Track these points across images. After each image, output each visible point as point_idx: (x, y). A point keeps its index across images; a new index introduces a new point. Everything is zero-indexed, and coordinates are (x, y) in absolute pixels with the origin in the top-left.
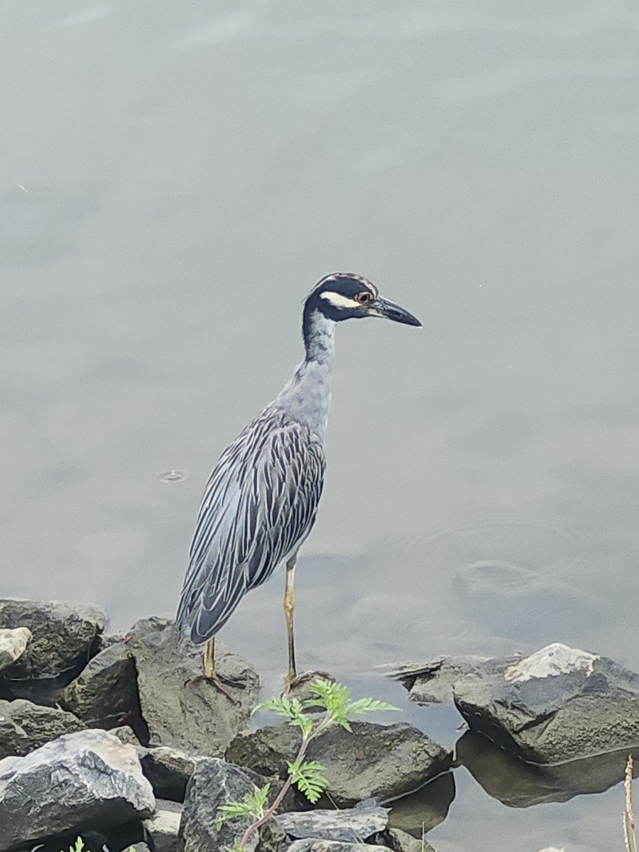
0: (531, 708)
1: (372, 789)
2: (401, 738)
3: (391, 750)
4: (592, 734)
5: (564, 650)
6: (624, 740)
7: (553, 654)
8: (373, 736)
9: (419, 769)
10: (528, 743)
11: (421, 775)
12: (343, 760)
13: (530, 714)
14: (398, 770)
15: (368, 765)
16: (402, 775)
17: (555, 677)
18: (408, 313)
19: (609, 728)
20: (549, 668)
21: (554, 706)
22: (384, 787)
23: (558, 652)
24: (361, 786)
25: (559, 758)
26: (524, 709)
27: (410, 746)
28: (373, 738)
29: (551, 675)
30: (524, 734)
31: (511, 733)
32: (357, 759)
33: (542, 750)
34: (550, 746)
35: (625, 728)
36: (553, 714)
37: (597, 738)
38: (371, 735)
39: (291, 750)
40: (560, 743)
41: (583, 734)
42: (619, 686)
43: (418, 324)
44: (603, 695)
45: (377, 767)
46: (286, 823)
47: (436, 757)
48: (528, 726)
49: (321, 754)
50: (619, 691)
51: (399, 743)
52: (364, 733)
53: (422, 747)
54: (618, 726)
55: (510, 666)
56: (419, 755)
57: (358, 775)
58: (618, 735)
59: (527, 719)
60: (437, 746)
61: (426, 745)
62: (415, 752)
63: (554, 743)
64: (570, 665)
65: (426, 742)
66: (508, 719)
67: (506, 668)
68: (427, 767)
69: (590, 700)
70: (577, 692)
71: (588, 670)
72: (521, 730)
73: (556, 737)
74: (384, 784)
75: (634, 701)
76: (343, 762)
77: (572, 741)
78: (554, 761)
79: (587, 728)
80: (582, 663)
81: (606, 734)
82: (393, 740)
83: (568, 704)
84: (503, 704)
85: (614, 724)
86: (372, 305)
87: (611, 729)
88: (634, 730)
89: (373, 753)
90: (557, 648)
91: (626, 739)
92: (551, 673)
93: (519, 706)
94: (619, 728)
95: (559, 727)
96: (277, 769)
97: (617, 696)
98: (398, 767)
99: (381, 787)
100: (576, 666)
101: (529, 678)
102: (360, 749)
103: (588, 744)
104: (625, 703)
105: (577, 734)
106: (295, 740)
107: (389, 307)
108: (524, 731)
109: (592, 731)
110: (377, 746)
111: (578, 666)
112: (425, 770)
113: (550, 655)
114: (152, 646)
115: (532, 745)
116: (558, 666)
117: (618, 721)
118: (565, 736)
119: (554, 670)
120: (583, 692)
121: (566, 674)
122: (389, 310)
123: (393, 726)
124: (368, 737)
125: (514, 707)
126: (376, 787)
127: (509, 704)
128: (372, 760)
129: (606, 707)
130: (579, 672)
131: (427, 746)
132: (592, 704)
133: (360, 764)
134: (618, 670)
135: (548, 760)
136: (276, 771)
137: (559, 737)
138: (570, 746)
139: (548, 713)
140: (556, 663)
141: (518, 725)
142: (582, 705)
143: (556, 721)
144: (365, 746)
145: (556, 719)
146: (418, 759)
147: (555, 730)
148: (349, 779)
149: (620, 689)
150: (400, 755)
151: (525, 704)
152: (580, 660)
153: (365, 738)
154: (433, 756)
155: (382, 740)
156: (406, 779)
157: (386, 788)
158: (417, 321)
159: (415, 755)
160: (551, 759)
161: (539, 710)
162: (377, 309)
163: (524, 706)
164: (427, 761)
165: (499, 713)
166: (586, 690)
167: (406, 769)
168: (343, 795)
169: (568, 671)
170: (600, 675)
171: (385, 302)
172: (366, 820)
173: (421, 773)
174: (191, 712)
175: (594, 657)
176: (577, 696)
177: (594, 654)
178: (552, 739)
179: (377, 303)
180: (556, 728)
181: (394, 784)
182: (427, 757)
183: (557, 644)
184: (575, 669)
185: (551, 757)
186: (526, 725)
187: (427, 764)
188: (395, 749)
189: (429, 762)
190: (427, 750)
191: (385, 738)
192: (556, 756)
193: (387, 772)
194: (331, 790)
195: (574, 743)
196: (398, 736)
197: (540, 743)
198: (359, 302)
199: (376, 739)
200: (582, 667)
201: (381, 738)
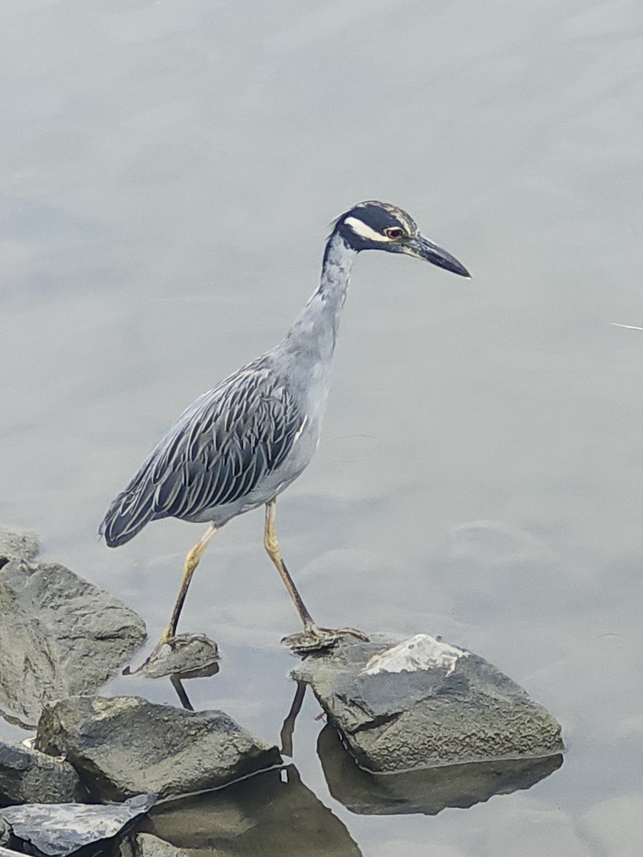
0: (371, 707)
1: (163, 782)
2: (209, 727)
3: (196, 740)
4: (440, 743)
5: (429, 643)
6: (478, 753)
7: (413, 646)
8: (176, 722)
9: (224, 765)
10: (362, 746)
11: (227, 772)
12: (136, 747)
13: (369, 713)
14: (200, 764)
15: (168, 754)
16: (203, 770)
17: (412, 673)
18: (453, 258)
19: (461, 738)
20: (405, 661)
21: (399, 707)
22: (179, 782)
23: (419, 644)
24: (152, 778)
25: (395, 768)
26: (364, 706)
27: (217, 737)
28: (176, 724)
29: (406, 670)
30: (360, 736)
31: (346, 733)
32: (155, 748)
33: (375, 756)
34: (386, 752)
35: (482, 740)
36: (396, 716)
37: (445, 748)
38: (174, 721)
39: (78, 729)
40: (399, 750)
41: (429, 741)
42: (482, 690)
43: (467, 274)
44: (461, 698)
45: (177, 758)
46: (18, 817)
47: (245, 753)
48: (365, 727)
49: (112, 738)
50: (481, 696)
51: (206, 733)
52: (166, 718)
53: (231, 740)
54: (473, 737)
55: (375, 654)
56: (226, 749)
57: (153, 766)
58: (472, 747)
59: (365, 719)
60: (248, 741)
61: (236, 738)
62: (222, 746)
63: (391, 750)
64: (431, 660)
65: (236, 735)
66: (344, 716)
67: (371, 656)
68: (234, 763)
69: (445, 703)
70: (430, 692)
71: (449, 669)
72: (357, 731)
73: (394, 743)
74: (180, 778)
75: (497, 709)
76: (136, 749)
77: (413, 749)
78: (387, 770)
79: (435, 736)
80: (445, 660)
81: (458, 744)
82: (199, 729)
83: (417, 706)
84: (342, 698)
85: (469, 734)
86: (407, 243)
87: (464, 739)
88: (492, 742)
89: (174, 742)
90: (420, 640)
91: (480, 752)
92: (405, 668)
93: (359, 704)
94: (474, 738)
95: (400, 731)
96: (64, 749)
97: (478, 702)
98: (200, 760)
99: (175, 781)
100: (437, 663)
101: (379, 671)
102: (160, 735)
103: (435, 753)
104: (487, 711)
105: (421, 742)
106: (84, 719)
107: (429, 249)
108: (361, 733)
109: (440, 739)
110: (180, 734)
111: (439, 662)
112: (231, 767)
113: (410, 647)
114: (12, 592)
115: (365, 749)
116: (417, 661)
117: (474, 731)
118: (406, 742)
119: (410, 664)
120: (438, 694)
121: (424, 670)
122: (427, 252)
123: (202, 713)
124: (171, 723)
125: (353, 703)
126: (169, 781)
127: (348, 699)
128: (172, 749)
129: (462, 714)
130: (439, 669)
131: (237, 740)
132: (446, 708)
133: (158, 753)
134: (486, 672)
135: (382, 768)
136: (64, 752)
137: (398, 743)
138: (412, 755)
139: (390, 714)
140: (415, 657)
141: (353, 725)
142: (434, 708)
143: (398, 724)
144: (165, 733)
145: (399, 721)
146: (226, 753)
147: (395, 735)
148: (141, 769)
149: (482, 694)
150: (205, 747)
151: (365, 701)
152: (444, 656)
153: (167, 723)
154: (243, 751)
155: (186, 729)
156: (207, 775)
157: (182, 783)
158: (465, 270)
159: (221, 749)
160: (385, 768)
161: (380, 710)
162: (413, 249)
163: (364, 703)
164: (234, 758)
165: (336, 710)
166: (440, 692)
167: (208, 764)
168: (129, 787)
169: (426, 667)
170: (462, 676)
171: (425, 243)
172: (99, 822)
173: (226, 769)
174: (34, 671)
175: (461, 654)
176: (429, 698)
177: (463, 651)
178: (390, 745)
179: (413, 242)
180: (396, 732)
181: (193, 780)
182: (236, 752)
183: (421, 635)
184: (435, 666)
185: (386, 765)
186: (362, 725)
187: (234, 760)
188: (201, 740)
189: (237, 758)
190: (237, 745)
191: (190, 727)
192: (391, 764)
193: (186, 765)
194: (116, 779)
195: (416, 751)
196: (206, 726)
197: (374, 748)
198: (389, 237)
199: (180, 726)
200: (444, 665)
201: (186, 725)
